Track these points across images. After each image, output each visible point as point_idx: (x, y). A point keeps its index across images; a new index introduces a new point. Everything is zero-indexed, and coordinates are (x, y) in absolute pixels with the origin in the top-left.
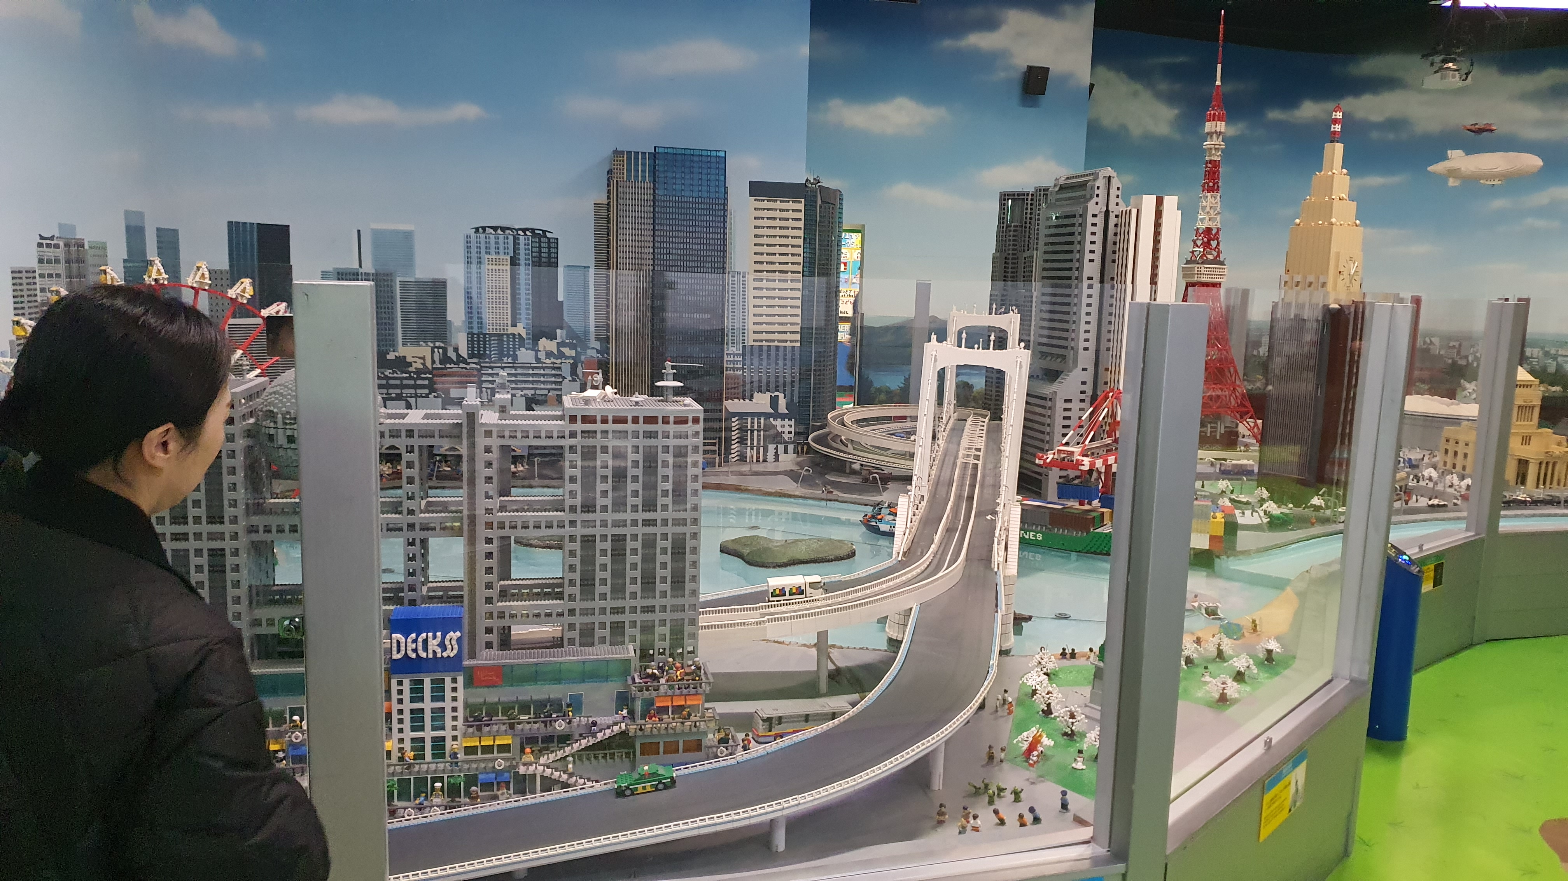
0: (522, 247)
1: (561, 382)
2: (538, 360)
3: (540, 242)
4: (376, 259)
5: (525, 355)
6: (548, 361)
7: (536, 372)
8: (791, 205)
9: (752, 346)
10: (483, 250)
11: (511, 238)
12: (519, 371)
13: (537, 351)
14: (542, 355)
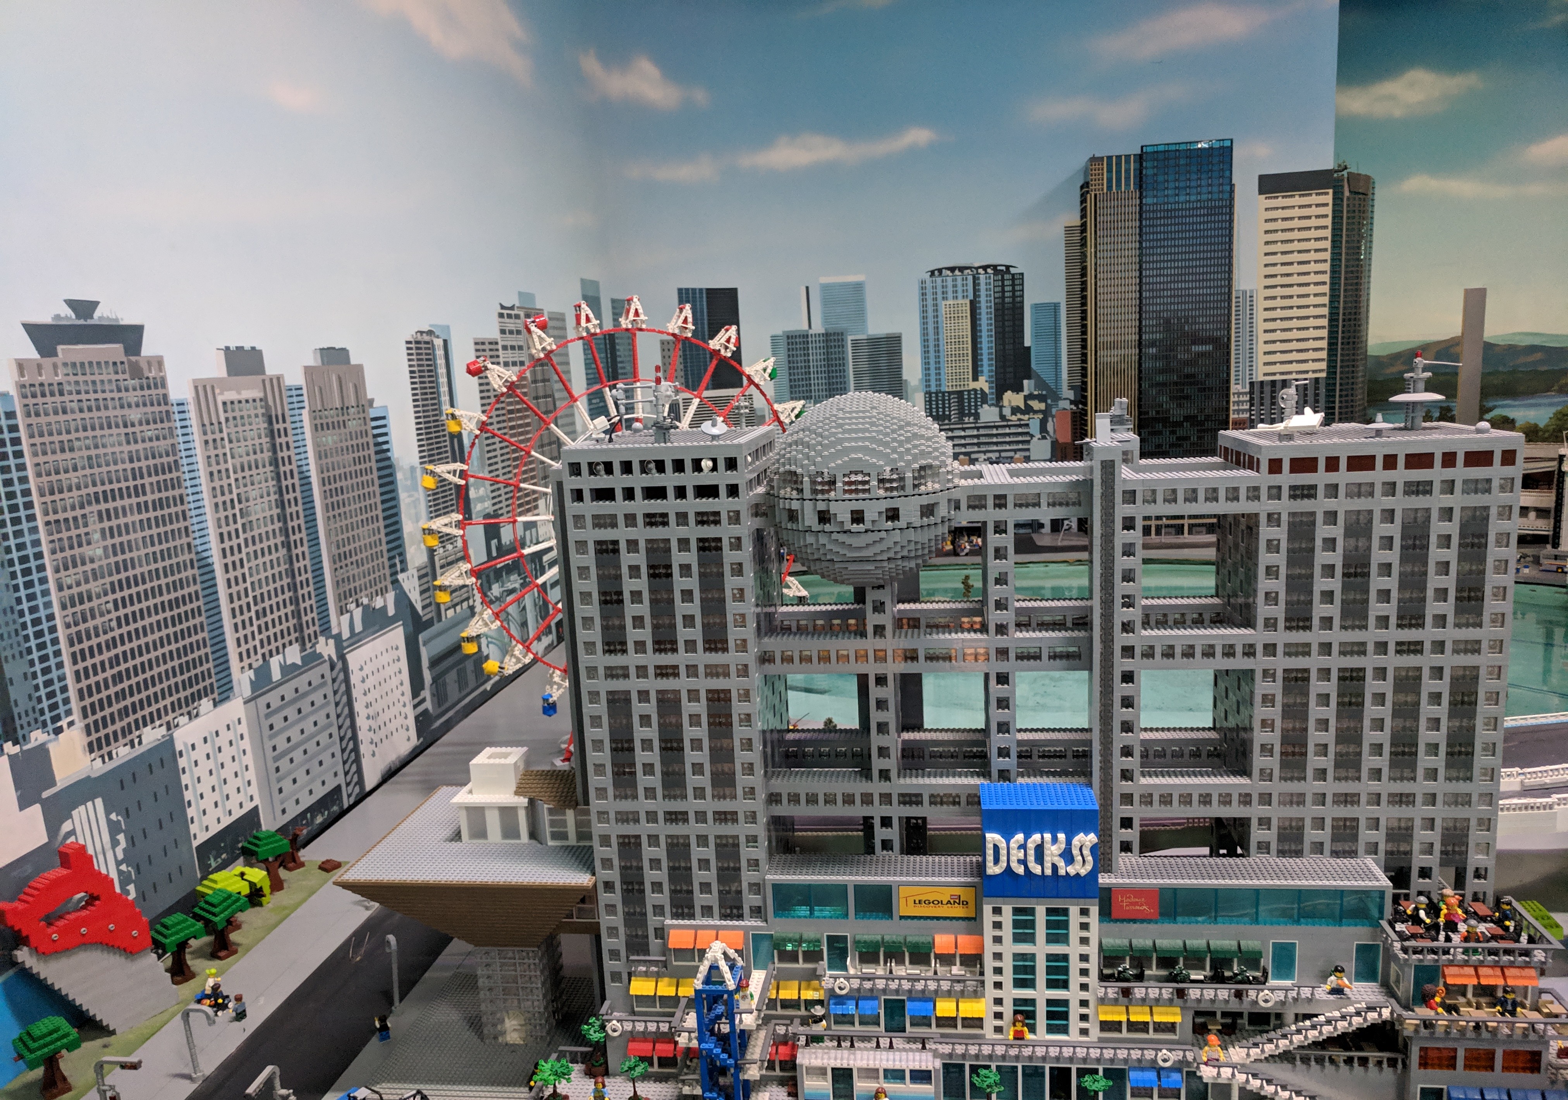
0: (983, 287)
1: (1028, 442)
2: (1003, 417)
3: (1003, 280)
4: (826, 319)
5: (988, 414)
6: (1014, 418)
7: (1000, 431)
8: (1314, 199)
9: (1262, 382)
10: (940, 296)
11: (970, 278)
12: (982, 432)
13: (1001, 407)
14: (1007, 412)
